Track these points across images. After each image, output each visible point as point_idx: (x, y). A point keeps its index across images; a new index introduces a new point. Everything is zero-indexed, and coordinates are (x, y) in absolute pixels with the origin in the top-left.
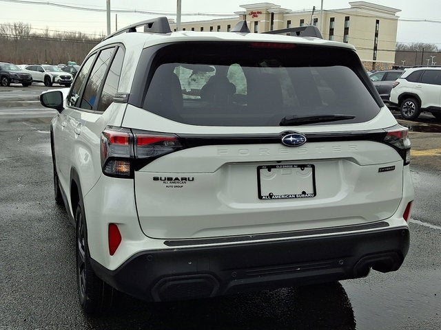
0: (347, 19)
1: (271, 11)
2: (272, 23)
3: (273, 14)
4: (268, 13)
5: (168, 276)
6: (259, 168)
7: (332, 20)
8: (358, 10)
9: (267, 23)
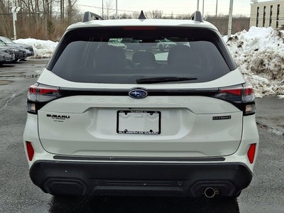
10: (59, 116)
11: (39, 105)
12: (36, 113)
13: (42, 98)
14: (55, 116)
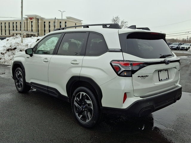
0: (66, 22)
1: (37, 18)
2: (38, 22)
3: (38, 19)
4: (36, 19)
5: (144, 108)
6: (159, 71)
7: (60, 22)
8: (69, 20)
9: (36, 22)
10: (144, 76)
11: (133, 72)
12: (131, 76)
13: (135, 68)
14: (142, 76)
